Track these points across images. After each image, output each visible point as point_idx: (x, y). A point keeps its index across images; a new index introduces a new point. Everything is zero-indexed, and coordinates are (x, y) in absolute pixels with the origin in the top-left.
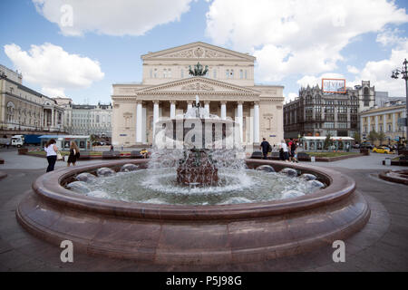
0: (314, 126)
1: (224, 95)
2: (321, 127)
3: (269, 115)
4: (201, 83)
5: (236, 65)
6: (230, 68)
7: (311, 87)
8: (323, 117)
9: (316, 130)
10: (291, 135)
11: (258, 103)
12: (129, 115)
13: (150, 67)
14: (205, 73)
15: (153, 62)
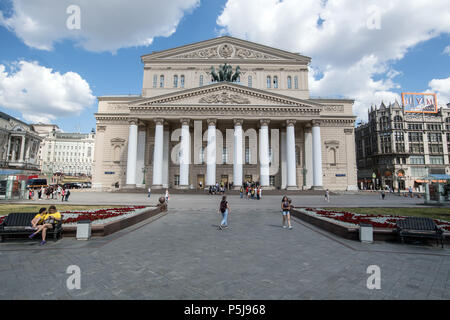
0: (395, 161)
1: (265, 110)
2: (404, 162)
3: (332, 143)
4: (229, 93)
5: (282, 69)
6: (272, 74)
7: (387, 105)
8: (407, 148)
9: (397, 167)
10: (365, 172)
11: (319, 123)
12: (119, 143)
13: (154, 73)
14: (235, 78)
15: (158, 65)
